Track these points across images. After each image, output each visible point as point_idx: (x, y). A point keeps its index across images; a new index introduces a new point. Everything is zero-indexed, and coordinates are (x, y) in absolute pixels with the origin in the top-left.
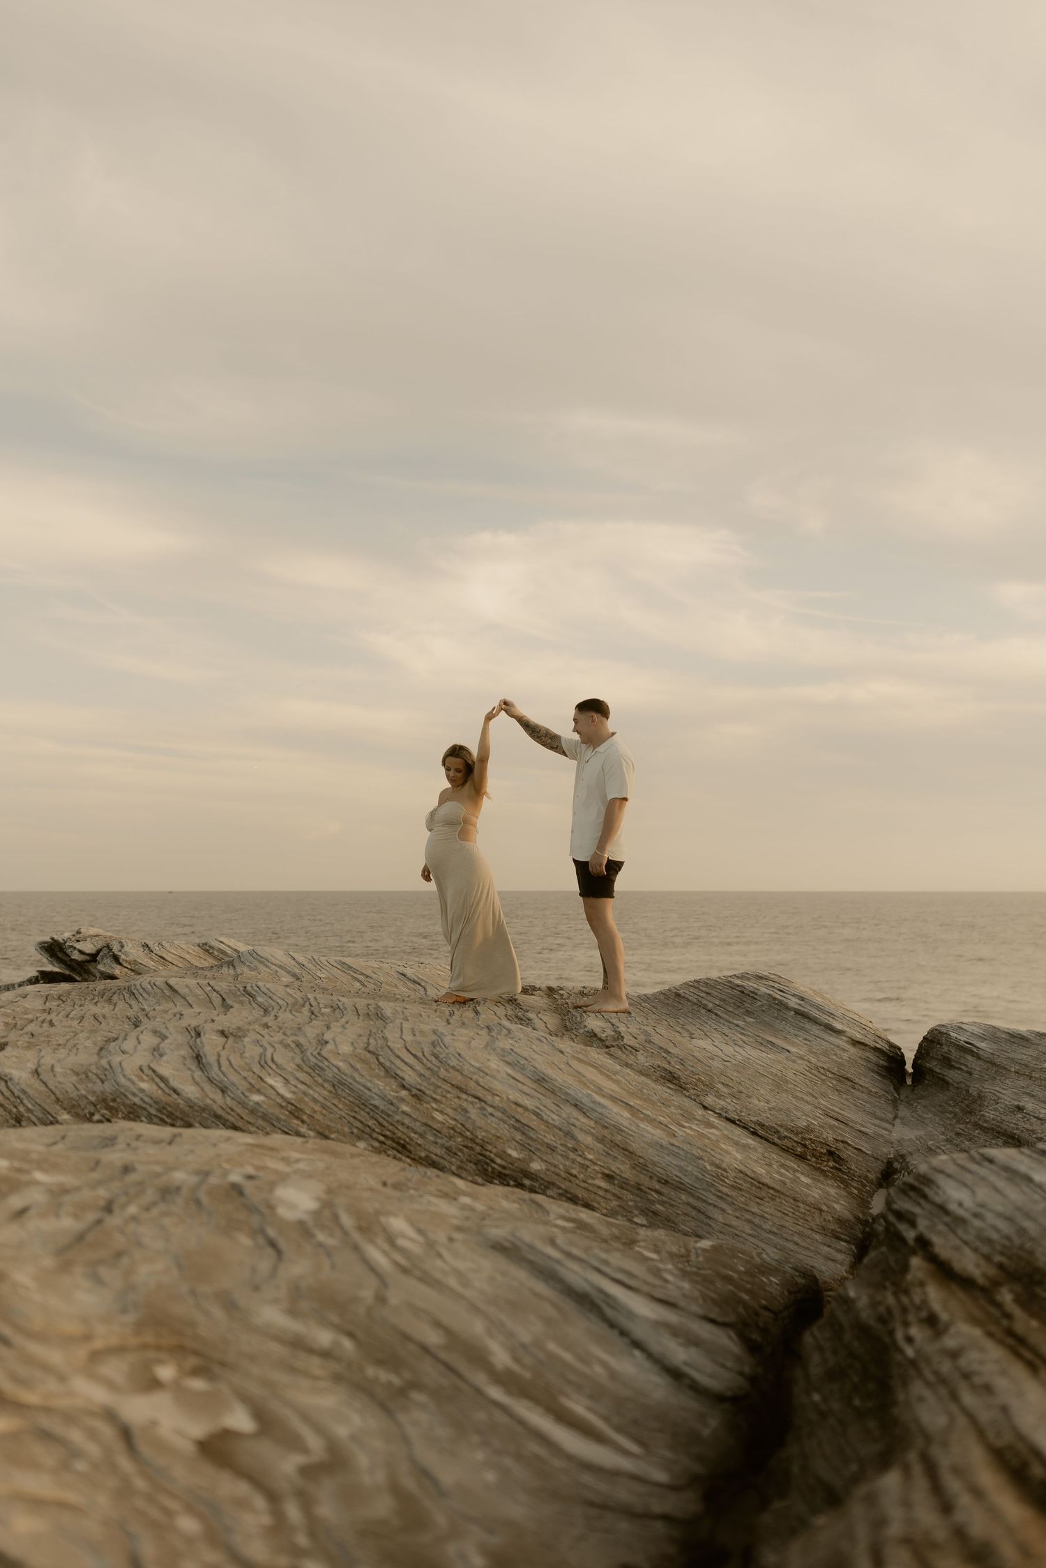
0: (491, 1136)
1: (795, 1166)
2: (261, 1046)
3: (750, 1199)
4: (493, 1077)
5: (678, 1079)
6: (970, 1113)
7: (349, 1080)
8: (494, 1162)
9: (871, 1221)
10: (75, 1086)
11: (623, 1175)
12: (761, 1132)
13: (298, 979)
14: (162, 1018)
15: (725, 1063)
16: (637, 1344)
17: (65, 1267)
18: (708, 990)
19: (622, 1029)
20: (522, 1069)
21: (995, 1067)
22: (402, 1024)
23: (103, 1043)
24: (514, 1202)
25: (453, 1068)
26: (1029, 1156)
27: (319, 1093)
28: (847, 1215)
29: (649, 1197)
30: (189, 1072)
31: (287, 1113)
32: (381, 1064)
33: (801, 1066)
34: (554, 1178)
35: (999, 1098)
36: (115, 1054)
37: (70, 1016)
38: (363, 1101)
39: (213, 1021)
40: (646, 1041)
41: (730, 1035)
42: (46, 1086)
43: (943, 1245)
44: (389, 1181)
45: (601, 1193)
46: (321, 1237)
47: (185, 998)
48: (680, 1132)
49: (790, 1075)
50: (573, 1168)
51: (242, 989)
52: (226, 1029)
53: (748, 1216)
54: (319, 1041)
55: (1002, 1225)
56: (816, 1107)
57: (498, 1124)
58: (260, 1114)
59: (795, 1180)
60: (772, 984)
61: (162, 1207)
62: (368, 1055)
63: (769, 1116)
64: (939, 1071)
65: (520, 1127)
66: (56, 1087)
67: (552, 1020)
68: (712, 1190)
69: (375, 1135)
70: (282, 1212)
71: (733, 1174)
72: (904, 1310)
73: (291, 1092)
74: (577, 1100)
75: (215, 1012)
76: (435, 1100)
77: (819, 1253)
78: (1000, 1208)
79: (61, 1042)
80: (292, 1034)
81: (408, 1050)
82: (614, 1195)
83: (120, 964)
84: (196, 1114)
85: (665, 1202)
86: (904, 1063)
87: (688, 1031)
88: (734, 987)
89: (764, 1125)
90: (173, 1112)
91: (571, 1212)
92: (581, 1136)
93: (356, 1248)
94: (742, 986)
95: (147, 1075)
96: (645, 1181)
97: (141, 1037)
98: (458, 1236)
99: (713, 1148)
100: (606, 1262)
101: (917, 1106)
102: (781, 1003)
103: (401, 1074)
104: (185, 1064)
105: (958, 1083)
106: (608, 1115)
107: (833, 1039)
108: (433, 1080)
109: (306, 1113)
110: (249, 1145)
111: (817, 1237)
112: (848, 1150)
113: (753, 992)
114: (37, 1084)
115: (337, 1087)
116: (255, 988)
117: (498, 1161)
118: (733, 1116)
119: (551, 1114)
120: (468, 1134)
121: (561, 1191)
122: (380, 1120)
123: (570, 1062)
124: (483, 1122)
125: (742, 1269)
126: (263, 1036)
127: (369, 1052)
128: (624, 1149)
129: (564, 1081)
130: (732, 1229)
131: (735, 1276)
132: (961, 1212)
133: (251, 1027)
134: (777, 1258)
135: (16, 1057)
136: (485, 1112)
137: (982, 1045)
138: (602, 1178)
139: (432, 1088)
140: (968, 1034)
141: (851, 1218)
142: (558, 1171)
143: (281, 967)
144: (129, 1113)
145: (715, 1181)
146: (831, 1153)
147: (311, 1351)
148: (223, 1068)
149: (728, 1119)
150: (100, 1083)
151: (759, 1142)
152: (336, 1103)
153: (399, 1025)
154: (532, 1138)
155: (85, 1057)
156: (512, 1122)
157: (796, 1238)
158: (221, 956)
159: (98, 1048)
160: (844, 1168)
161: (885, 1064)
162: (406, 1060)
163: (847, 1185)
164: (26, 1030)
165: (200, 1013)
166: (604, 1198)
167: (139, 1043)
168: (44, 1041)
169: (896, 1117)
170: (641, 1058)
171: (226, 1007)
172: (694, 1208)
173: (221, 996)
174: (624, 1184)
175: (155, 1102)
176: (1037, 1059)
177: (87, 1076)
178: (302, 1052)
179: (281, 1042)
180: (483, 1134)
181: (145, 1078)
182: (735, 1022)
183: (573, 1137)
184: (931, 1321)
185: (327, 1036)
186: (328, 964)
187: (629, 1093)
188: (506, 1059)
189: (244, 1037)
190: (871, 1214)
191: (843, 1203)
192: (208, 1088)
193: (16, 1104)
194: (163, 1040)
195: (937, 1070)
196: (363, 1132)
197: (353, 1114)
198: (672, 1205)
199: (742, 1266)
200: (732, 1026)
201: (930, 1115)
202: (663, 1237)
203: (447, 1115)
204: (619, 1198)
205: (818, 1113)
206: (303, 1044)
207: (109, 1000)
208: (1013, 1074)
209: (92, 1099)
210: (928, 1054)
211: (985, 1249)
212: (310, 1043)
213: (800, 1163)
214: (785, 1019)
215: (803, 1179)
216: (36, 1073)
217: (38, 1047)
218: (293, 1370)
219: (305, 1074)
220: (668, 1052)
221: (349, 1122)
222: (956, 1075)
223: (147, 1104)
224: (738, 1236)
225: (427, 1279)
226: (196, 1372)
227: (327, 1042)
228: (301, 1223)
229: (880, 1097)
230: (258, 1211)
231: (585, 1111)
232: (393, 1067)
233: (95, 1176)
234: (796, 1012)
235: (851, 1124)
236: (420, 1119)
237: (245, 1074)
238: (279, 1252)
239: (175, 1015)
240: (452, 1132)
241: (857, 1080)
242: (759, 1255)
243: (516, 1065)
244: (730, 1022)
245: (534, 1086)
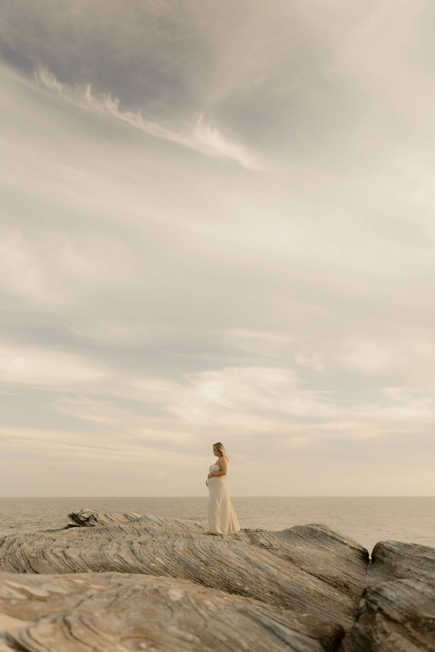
0: (231, 578)
1: (334, 590)
2: (153, 547)
3: (319, 601)
4: (231, 558)
5: (292, 559)
6: (392, 572)
7: (183, 559)
8: (233, 587)
9: (360, 609)
10: (93, 561)
11: (276, 592)
12: (321, 578)
13: (161, 526)
14: (119, 538)
15: (308, 554)
16: (287, 643)
17: (108, 613)
18: (300, 530)
19: (272, 543)
20: (240, 555)
21: (400, 556)
22: (199, 540)
23: (100, 546)
24: (241, 600)
25: (218, 555)
26: (414, 581)
27: (174, 563)
28: (352, 607)
29: (285, 599)
30: (130, 556)
31: (163, 570)
32: (193, 553)
33: (333, 555)
34: (253, 593)
35: (402, 566)
36: (105, 550)
37: (88, 537)
38: (188, 566)
39: (136, 539)
40: (281, 547)
41: (309, 545)
42: (83, 560)
43: (387, 610)
44: (201, 591)
45: (269, 598)
46: (185, 606)
47: (125, 532)
48: (294, 577)
49: (330, 559)
50: (259, 589)
51: (144, 529)
52: (140, 542)
53: (318, 607)
54: (172, 546)
55: (405, 603)
56: (340, 570)
57: (234, 574)
58: (154, 570)
59: (334, 594)
60: (322, 527)
61: (134, 596)
62: (189, 550)
63: (324, 572)
64: (381, 558)
65: (241, 575)
66: (87, 561)
67: (248, 540)
68: (306, 597)
69: (193, 578)
70: (172, 598)
71: (313, 592)
72: (375, 630)
73: (165, 563)
74: (259, 566)
75: (136, 536)
76: (212, 565)
77: (343, 620)
78: (405, 598)
79: (86, 546)
80: (163, 544)
81: (202, 549)
82: (273, 599)
83: (97, 522)
84: (133, 570)
85: (290, 601)
86: (368, 555)
87: (294, 544)
88: (309, 528)
89: (322, 576)
90: (126, 569)
91: (260, 603)
92: (261, 578)
93: (196, 610)
94: (312, 528)
95: (117, 557)
96: (283, 594)
97: (113, 544)
98: (227, 607)
99: (306, 583)
100: (276, 617)
101: (373, 570)
102: (325, 534)
103: (200, 557)
104: (128, 553)
105: (387, 562)
106: (270, 571)
107: (344, 546)
108: (211, 559)
109: (169, 570)
110: (154, 579)
111: (342, 614)
112: (351, 585)
113: (316, 530)
114: (81, 560)
115: (179, 561)
116: (149, 528)
117: (234, 587)
118: (311, 572)
119: (251, 571)
120: (224, 577)
121: (255, 597)
122: (194, 572)
123: (256, 553)
124: (228, 573)
125: (318, 623)
126: (153, 544)
127: (189, 549)
128: (276, 583)
129: (255, 559)
130: (313, 611)
131: (316, 625)
132: (392, 599)
133: (149, 541)
134: (329, 620)
135: (73, 551)
136: (229, 570)
137: (395, 548)
138: (269, 593)
139: (211, 561)
140: (390, 544)
141: (353, 608)
142: (254, 590)
143: (155, 522)
144: (111, 570)
145: (307, 594)
146: (345, 586)
147: (186, 641)
148: (141, 555)
149: (310, 573)
150: (101, 559)
151: (321, 581)
152: (179, 567)
153: (198, 540)
154: (245, 579)
155: (95, 551)
156: (238, 573)
157: (335, 615)
158: (131, 519)
159: (99, 548)
160: (350, 591)
161: (362, 555)
162: (202, 552)
163: (351, 597)
164: (74, 542)
165: (131, 537)
166: (270, 600)
167: (113, 546)
168: (81, 546)
169: (366, 574)
170: (280, 552)
171: (140, 535)
172: (300, 603)
173: (137, 531)
174: (276, 595)
175: (120, 566)
176: (414, 553)
177: (97, 557)
178: (167, 549)
179: (160, 546)
180: (229, 577)
181: (116, 558)
182: (310, 540)
183: (259, 579)
184: (385, 633)
185: (175, 544)
186: (170, 521)
187: (277, 564)
188: (235, 552)
189: (147, 544)
190: (360, 607)
191: (350, 603)
192: (137, 561)
193: (74, 566)
194: (120, 545)
195: (380, 557)
196: (189, 576)
197: (185, 570)
198: (293, 603)
199: (318, 622)
200: (309, 542)
201: (378, 573)
202: (291, 613)
203: (216, 571)
204: (275, 600)
205: (340, 572)
206: (167, 546)
207: (100, 532)
208: (406, 558)
209: (99, 565)
210: (377, 552)
211: (401, 611)
212: (169, 546)
213: (335, 589)
214: (327, 540)
215: (336, 594)
216: (80, 556)
217: (79, 548)
218: (181, 646)
219: (169, 557)
220: (289, 551)
221: (184, 573)
222: (387, 559)
223: (117, 567)
224: (315, 613)
225: (219, 620)
226: (152, 646)
227: (175, 546)
228: (178, 601)
229: (361, 567)
230: (165, 598)
231: (262, 570)
232: (198, 555)
233: (110, 586)
234: (331, 537)
235: (351, 576)
236: (207, 572)
237: (149, 556)
238: (172, 611)
239: (123, 537)
240: (218, 577)
241: (353, 561)
242: (323, 619)
243: (238, 554)
244: (308, 541)
245: (245, 561)
